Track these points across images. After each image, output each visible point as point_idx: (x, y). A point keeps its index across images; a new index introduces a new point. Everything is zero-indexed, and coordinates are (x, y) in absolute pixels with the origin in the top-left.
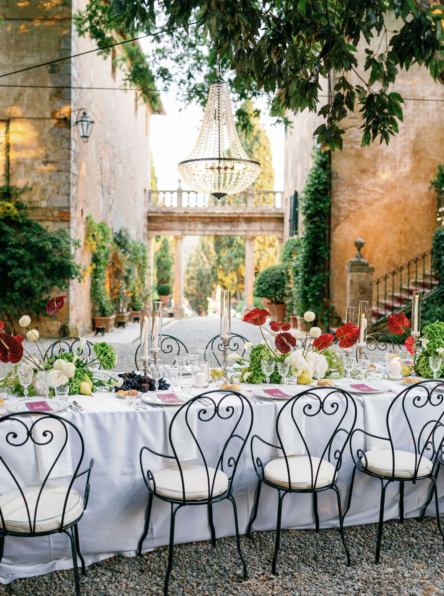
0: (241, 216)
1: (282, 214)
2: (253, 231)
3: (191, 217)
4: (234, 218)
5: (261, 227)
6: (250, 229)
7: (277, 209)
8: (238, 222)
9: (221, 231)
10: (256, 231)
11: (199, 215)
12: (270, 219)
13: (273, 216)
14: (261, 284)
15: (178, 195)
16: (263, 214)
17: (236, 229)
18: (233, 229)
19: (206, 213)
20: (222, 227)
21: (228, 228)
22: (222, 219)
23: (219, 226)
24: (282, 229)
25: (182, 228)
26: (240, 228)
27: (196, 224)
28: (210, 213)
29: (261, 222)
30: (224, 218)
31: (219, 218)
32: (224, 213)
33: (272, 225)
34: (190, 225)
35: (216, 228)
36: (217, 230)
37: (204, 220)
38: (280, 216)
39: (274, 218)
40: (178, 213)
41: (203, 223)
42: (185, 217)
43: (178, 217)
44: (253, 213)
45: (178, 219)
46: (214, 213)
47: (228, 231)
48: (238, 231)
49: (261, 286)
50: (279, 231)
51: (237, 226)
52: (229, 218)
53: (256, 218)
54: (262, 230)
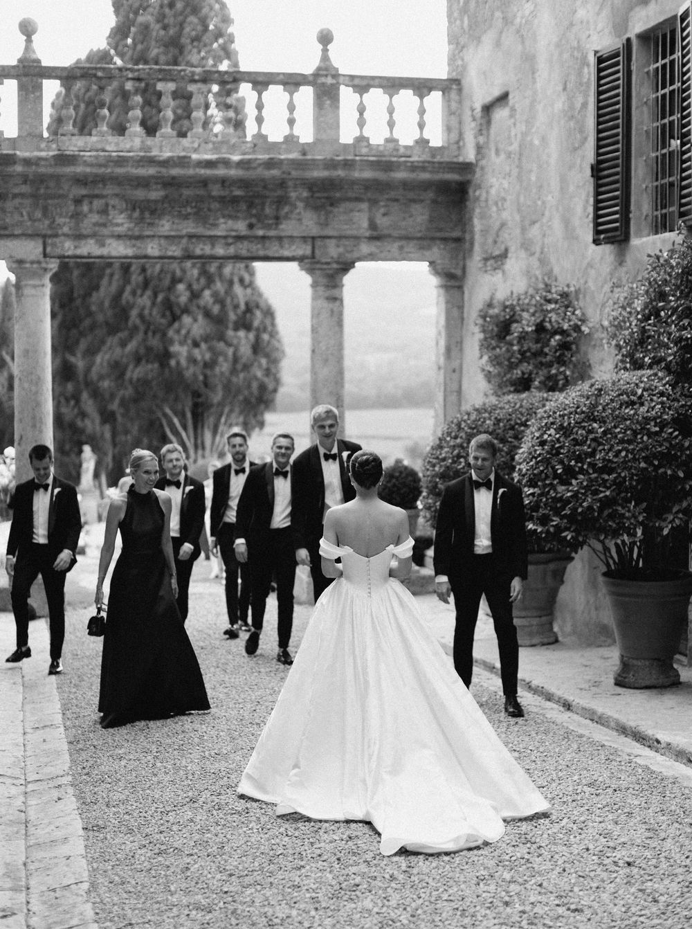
1: (467, 168)
2: (340, 238)
3: (81, 181)
4: (264, 183)
5: (373, 226)
6: (329, 232)
7: (436, 151)
8: (281, 201)
9: (213, 239)
10: (357, 238)
11: (120, 171)
12: (410, 191)
13: (425, 176)
15: (22, 88)
16: (388, 166)
17: (272, 233)
18: (261, 233)
19: (151, 161)
20: (215, 225)
21: (241, 226)
22: (216, 191)
23: (201, 216)
24: (456, 234)
25: (43, 226)
26: (288, 228)
27: (104, 211)
28: (166, 163)
31: (205, 182)
32: (226, 163)
33: (419, 217)
34: (77, 216)
35: (189, 227)
36: (191, 236)
37: (140, 194)
38: (451, 176)
39: (426, 186)
40: (27, 162)
41: (133, 205)
42: (57, 178)
43: (25, 179)
45: (25, 189)
46: (183, 162)
47: (239, 238)
48: (280, 238)
50: (444, 239)
51: (277, 220)
52: (244, 183)
53: (353, 183)
54: (377, 236)
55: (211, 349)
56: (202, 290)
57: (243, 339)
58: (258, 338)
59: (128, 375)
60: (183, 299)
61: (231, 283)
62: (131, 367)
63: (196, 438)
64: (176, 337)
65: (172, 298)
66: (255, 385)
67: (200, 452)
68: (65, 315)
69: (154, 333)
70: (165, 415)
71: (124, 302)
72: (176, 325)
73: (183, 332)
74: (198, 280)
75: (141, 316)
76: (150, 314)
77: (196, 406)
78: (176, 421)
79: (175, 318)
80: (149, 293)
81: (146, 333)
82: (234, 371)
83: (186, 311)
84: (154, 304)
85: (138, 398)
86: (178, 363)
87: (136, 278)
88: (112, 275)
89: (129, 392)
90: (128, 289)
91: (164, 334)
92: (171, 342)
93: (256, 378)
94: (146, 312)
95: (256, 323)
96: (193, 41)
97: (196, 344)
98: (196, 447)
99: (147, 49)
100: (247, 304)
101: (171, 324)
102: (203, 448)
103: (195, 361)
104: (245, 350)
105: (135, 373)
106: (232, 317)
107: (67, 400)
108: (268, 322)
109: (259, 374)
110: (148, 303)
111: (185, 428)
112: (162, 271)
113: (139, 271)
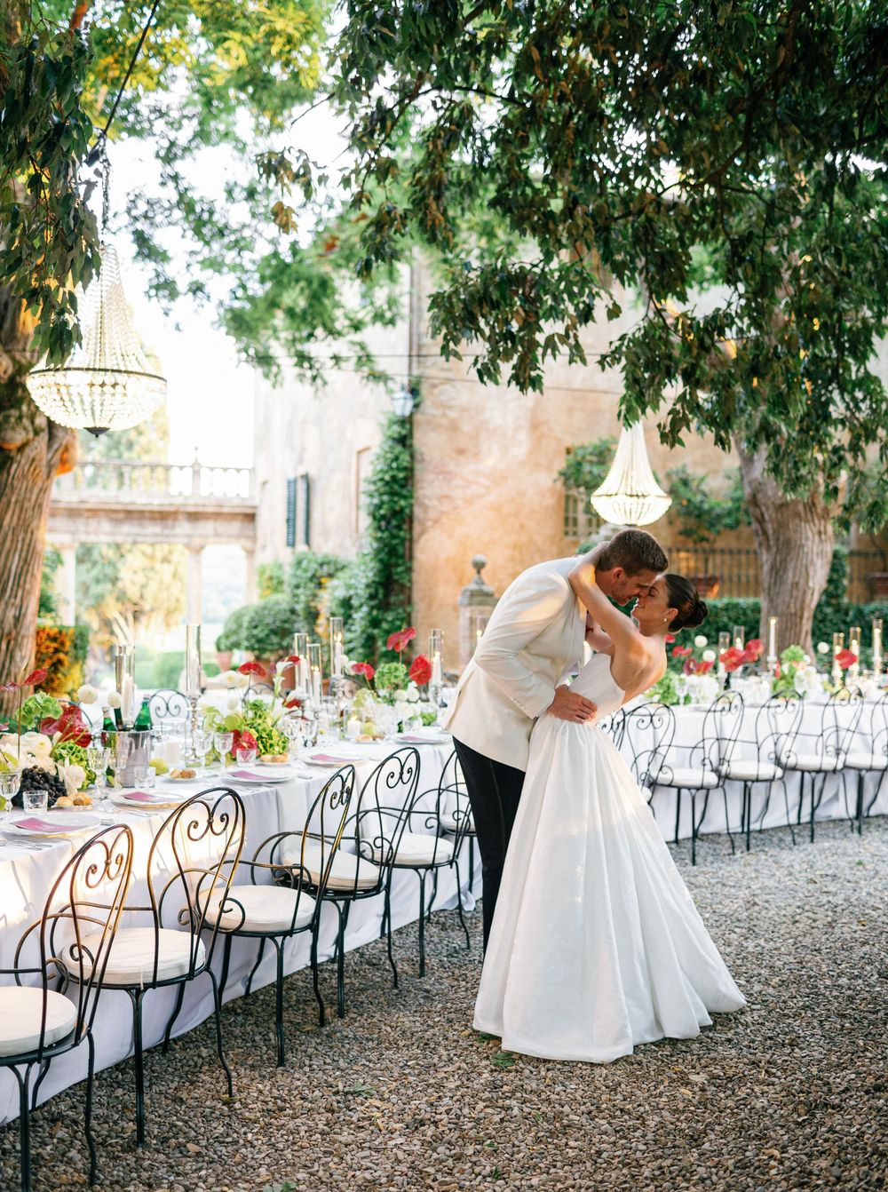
0: (181, 509)
1: (255, 507)
2: (200, 535)
3: (90, 510)
4: (169, 513)
5: (215, 530)
6: (196, 533)
7: (243, 499)
8: (176, 520)
10: (207, 536)
11: (105, 507)
12: (232, 516)
14: (256, 627)
16: (221, 506)
17: (171, 532)
18: (166, 532)
20: (146, 529)
21: (157, 530)
22: (148, 515)
23: (141, 526)
24: (251, 535)
25: (72, 528)
26: (178, 530)
27: (99, 523)
28: (126, 504)
29: (216, 520)
30: (151, 512)
31: (142, 512)
32: (150, 505)
33: (236, 526)
34: (87, 524)
35: (136, 530)
36: (137, 535)
37: (115, 516)
38: (249, 511)
39: (238, 514)
41: (111, 520)
42: (80, 509)
43: (66, 509)
44: (204, 506)
45: (66, 513)
46: (134, 503)
47: (157, 535)
48: (175, 535)
49: (255, 632)
50: (246, 537)
51: (173, 527)
52: (160, 513)
53: (207, 513)
54: (217, 535)
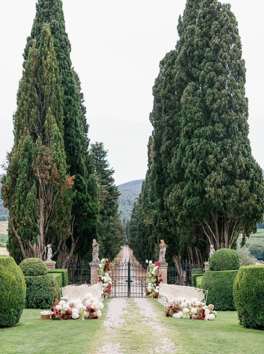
55: (227, 189)
56: (223, 158)
57: (244, 184)
58: (252, 183)
59: (184, 203)
60: (212, 163)
61: (238, 154)
62: (186, 199)
63: (220, 237)
64: (208, 183)
65: (207, 162)
66: (251, 208)
67: (222, 244)
68: (159, 178)
69: (197, 181)
70: (204, 224)
71: (182, 166)
72: (208, 177)
73: (212, 180)
74: (220, 152)
75: (190, 172)
76: (195, 171)
77: (220, 219)
78: (209, 227)
79: (208, 173)
80: (194, 160)
81: (193, 181)
82: (240, 201)
83: (214, 169)
84: (197, 166)
85: (190, 215)
86: (210, 196)
87: (188, 153)
88: (176, 154)
89: (184, 212)
90: (184, 159)
91: (203, 182)
92: (206, 185)
93: (252, 204)
94: (193, 170)
95: (251, 176)
96: (216, 33)
97: (219, 186)
98: (220, 241)
99: (193, 40)
100: (246, 166)
101: (206, 176)
102: (224, 242)
103: (219, 196)
104: (246, 190)
105: (187, 202)
106: (238, 171)
107: (163, 219)
108: (258, 175)
109: (253, 202)
110: (194, 166)
111: (214, 232)
112: (201, 148)
113: (189, 149)
